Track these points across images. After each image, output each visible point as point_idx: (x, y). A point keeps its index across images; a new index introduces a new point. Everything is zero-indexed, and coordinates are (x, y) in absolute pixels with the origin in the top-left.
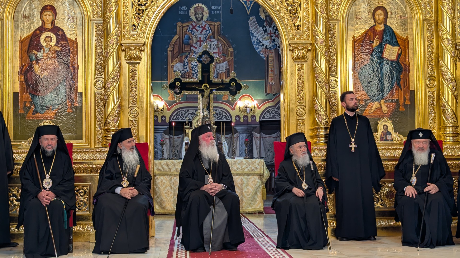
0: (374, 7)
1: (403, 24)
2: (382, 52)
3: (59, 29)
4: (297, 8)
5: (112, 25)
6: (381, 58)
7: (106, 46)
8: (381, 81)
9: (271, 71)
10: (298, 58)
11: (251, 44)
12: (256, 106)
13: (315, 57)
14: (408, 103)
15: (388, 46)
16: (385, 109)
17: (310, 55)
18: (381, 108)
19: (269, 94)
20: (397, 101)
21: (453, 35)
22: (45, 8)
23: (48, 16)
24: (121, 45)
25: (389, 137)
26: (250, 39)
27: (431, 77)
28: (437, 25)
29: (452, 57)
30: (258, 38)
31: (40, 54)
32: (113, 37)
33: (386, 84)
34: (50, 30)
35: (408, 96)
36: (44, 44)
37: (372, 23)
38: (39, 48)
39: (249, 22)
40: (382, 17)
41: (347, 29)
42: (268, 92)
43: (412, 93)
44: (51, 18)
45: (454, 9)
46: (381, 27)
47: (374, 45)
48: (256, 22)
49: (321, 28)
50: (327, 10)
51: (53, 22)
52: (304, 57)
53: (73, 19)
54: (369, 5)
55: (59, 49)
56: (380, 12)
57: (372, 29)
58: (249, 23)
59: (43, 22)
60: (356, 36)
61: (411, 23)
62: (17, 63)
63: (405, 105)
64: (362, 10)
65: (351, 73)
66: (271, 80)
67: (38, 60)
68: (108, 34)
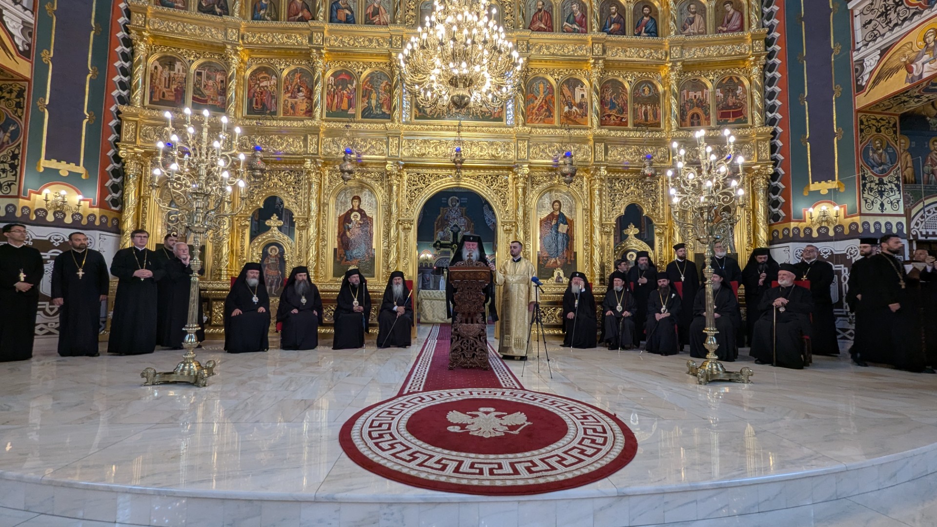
0: (553, 200)
1: (571, 211)
2: (558, 228)
3: (362, 210)
4: (506, 200)
5: (394, 209)
6: (557, 232)
7: (390, 221)
8: (557, 246)
10: (507, 230)
13: (517, 231)
14: (573, 259)
15: (561, 225)
16: (559, 263)
17: (514, 229)
18: (556, 262)
20: (566, 258)
21: (601, 219)
22: (354, 198)
23: (356, 203)
24: (399, 220)
25: (561, 280)
27: (587, 244)
28: (591, 213)
29: (600, 232)
30: (489, 217)
31: (350, 226)
32: (394, 216)
33: (560, 247)
34: (357, 211)
35: (573, 256)
36: (353, 219)
37: (552, 210)
38: (350, 221)
40: (558, 207)
41: (537, 214)
43: (575, 253)
44: (357, 203)
45: (601, 203)
46: (558, 213)
47: (553, 223)
49: (520, 213)
50: (524, 202)
51: (359, 206)
52: (510, 230)
53: (371, 205)
54: (550, 199)
55: (362, 222)
56: (556, 204)
57: (552, 214)
58: (484, 209)
59: (353, 206)
60: (542, 218)
61: (576, 211)
62: (337, 231)
63: (571, 261)
64: (546, 202)
65: (538, 240)
67: (349, 229)
68: (391, 214)
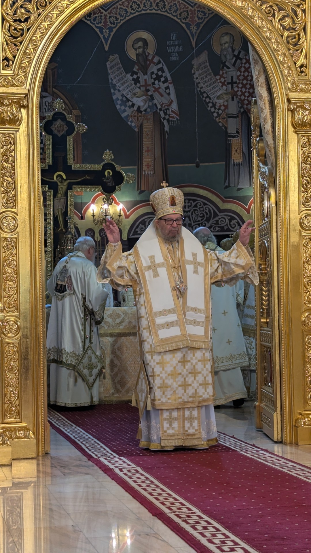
4: (299, 35)
9: (148, 151)
10: (303, 124)
11: (112, 103)
12: (122, 212)
19: (145, 191)
26: (111, 95)
30: (124, 93)
39: (108, 64)
42: (143, 189)
48: (121, 65)
58: (108, 66)
66: (148, 168)
